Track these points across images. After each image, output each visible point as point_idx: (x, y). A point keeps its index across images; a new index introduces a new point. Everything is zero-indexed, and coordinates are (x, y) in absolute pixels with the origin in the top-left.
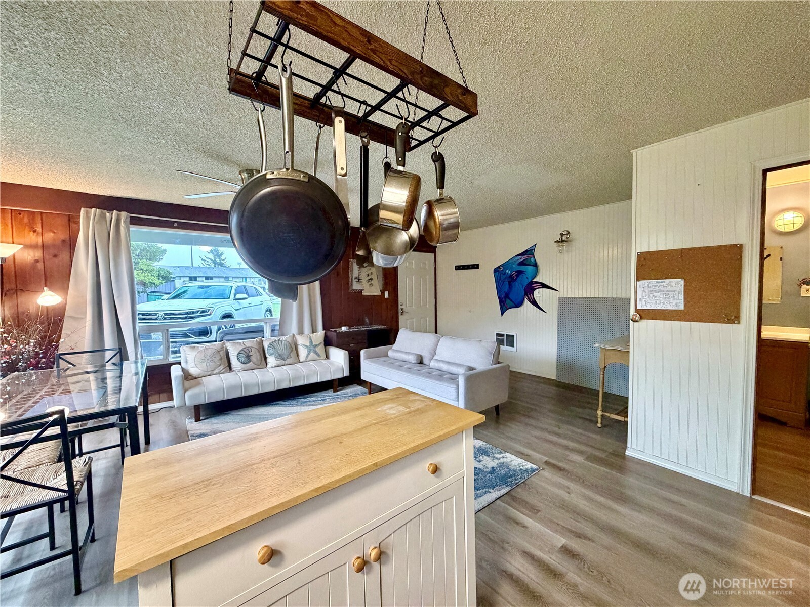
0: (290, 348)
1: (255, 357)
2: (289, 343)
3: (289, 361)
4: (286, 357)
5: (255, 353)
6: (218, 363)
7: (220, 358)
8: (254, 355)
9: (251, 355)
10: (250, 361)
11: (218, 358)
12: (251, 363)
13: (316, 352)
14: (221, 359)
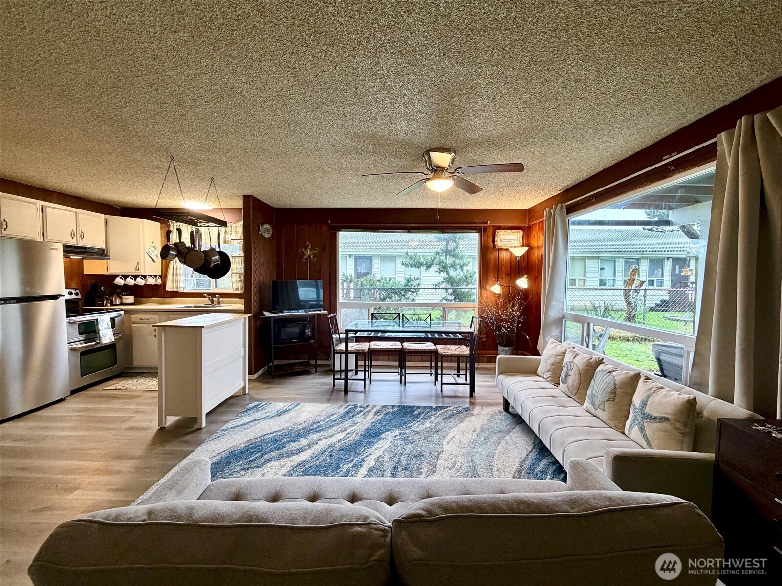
0: (611, 393)
1: (573, 379)
2: (615, 385)
3: (599, 413)
4: (597, 403)
5: (575, 374)
6: (549, 367)
7: (552, 362)
8: (573, 376)
9: (569, 375)
10: (566, 383)
11: (552, 361)
12: (566, 385)
13: (642, 429)
14: (553, 364)
